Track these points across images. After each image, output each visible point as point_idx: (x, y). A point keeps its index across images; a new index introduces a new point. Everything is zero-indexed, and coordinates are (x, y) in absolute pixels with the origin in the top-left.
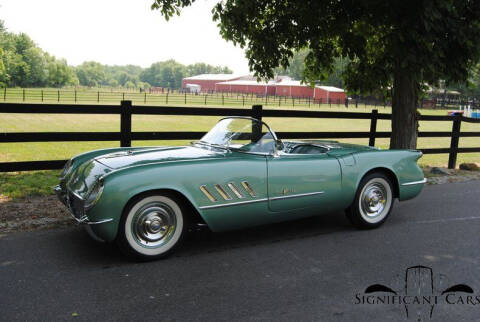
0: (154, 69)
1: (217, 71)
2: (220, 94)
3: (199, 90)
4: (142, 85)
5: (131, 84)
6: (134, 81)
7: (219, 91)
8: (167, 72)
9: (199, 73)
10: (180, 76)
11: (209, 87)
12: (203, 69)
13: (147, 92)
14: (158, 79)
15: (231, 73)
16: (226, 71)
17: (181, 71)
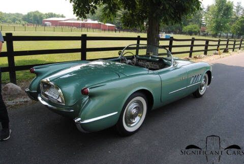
0: (29, 15)
1: (58, 16)
2: (60, 27)
3: (51, 25)
4: (23, 22)
5: (18, 22)
6: (20, 21)
7: (59, 25)
8: (35, 16)
9: (50, 17)
10: (42, 18)
11: (55, 23)
12: (52, 15)
13: (26, 26)
14: (31, 20)
15: (65, 17)
16: (62, 16)
17: (42, 16)
